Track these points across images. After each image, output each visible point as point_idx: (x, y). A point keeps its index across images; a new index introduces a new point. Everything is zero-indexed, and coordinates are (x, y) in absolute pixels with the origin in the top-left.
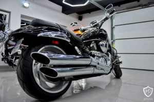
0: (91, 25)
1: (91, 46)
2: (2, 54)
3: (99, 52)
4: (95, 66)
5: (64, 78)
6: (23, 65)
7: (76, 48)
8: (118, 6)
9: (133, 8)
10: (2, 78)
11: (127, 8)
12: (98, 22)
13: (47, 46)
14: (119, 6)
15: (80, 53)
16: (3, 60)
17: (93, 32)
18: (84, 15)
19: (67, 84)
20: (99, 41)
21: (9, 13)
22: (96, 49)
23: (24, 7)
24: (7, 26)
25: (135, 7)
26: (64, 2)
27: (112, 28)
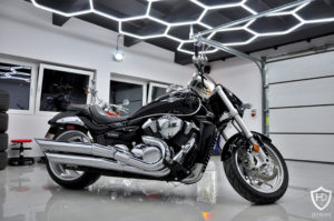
14: (276, 49)
22: (155, 131)
26: (179, 49)
27: (264, 89)
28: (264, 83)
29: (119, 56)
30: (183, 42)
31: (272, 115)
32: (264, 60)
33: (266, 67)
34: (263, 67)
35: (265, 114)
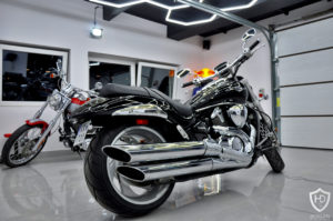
0: (217, 72)
1: (213, 116)
2: (60, 130)
3: (227, 128)
4: (217, 157)
5: (157, 180)
6: (93, 162)
7: (179, 127)
8: (283, 15)
9: (316, 15)
10: (62, 173)
11: (304, 18)
12: (228, 66)
13: (129, 129)
14: (287, 14)
15: (186, 136)
16: (61, 139)
17: (220, 88)
18: (214, 38)
19: (165, 190)
20: (230, 106)
21: (68, 51)
22: (222, 121)
23: (93, 36)
24: (65, 78)
25: (321, 14)
26: (167, 19)
27: (274, 63)
28: (272, 56)
29: (97, 32)
30: (170, 9)
31: (284, 94)
32: (272, 29)
33: (275, 36)
34: (272, 37)
35: (275, 93)
